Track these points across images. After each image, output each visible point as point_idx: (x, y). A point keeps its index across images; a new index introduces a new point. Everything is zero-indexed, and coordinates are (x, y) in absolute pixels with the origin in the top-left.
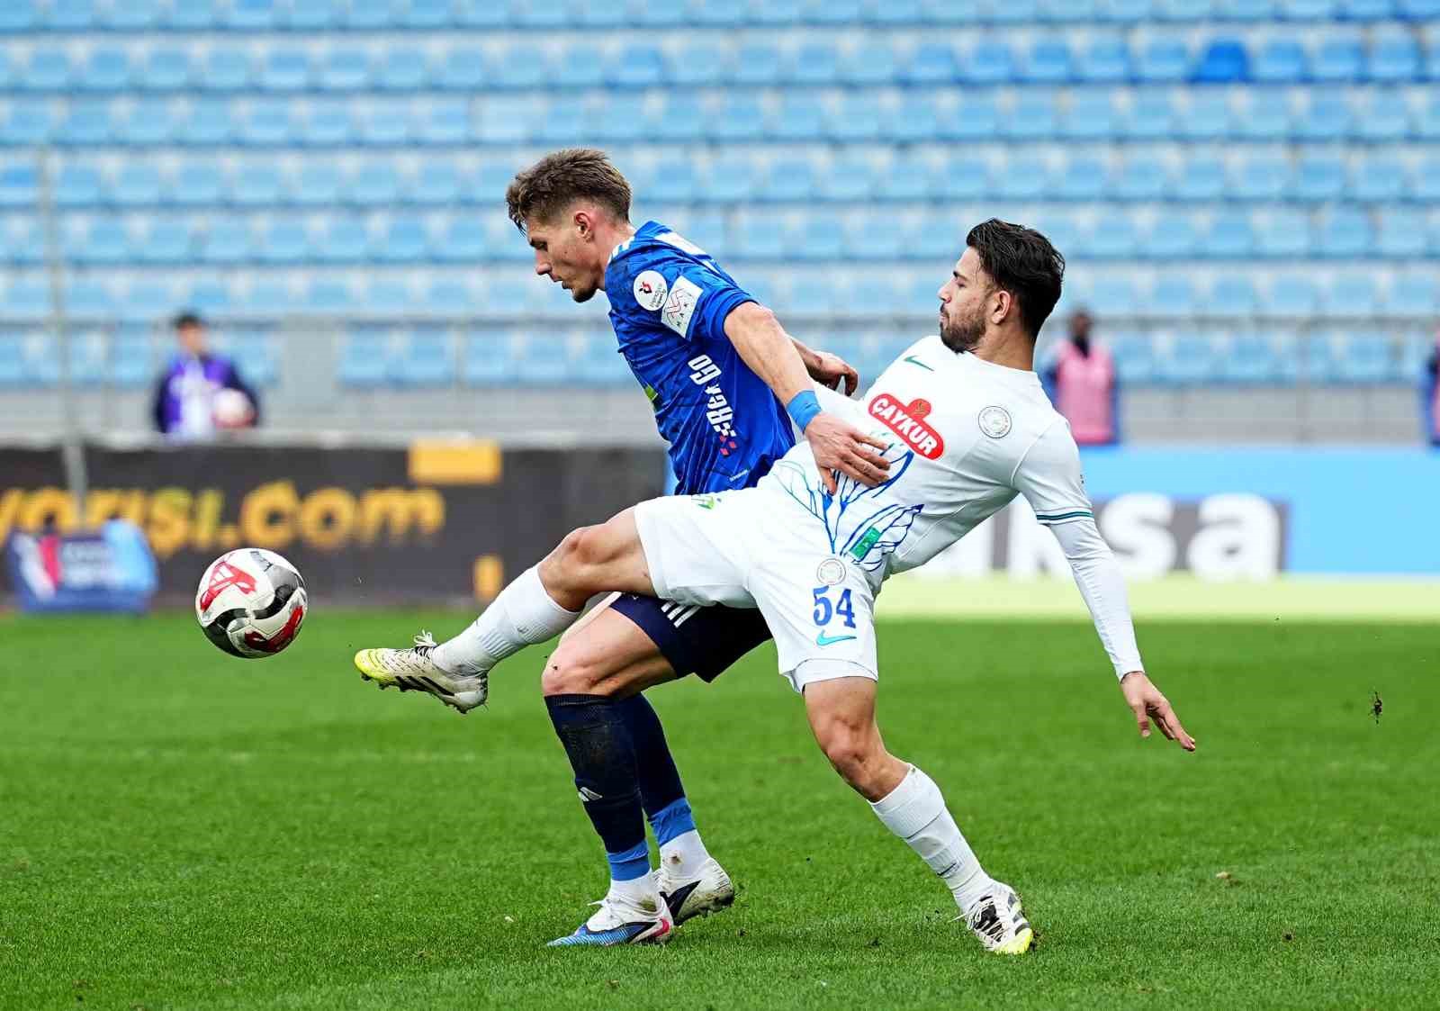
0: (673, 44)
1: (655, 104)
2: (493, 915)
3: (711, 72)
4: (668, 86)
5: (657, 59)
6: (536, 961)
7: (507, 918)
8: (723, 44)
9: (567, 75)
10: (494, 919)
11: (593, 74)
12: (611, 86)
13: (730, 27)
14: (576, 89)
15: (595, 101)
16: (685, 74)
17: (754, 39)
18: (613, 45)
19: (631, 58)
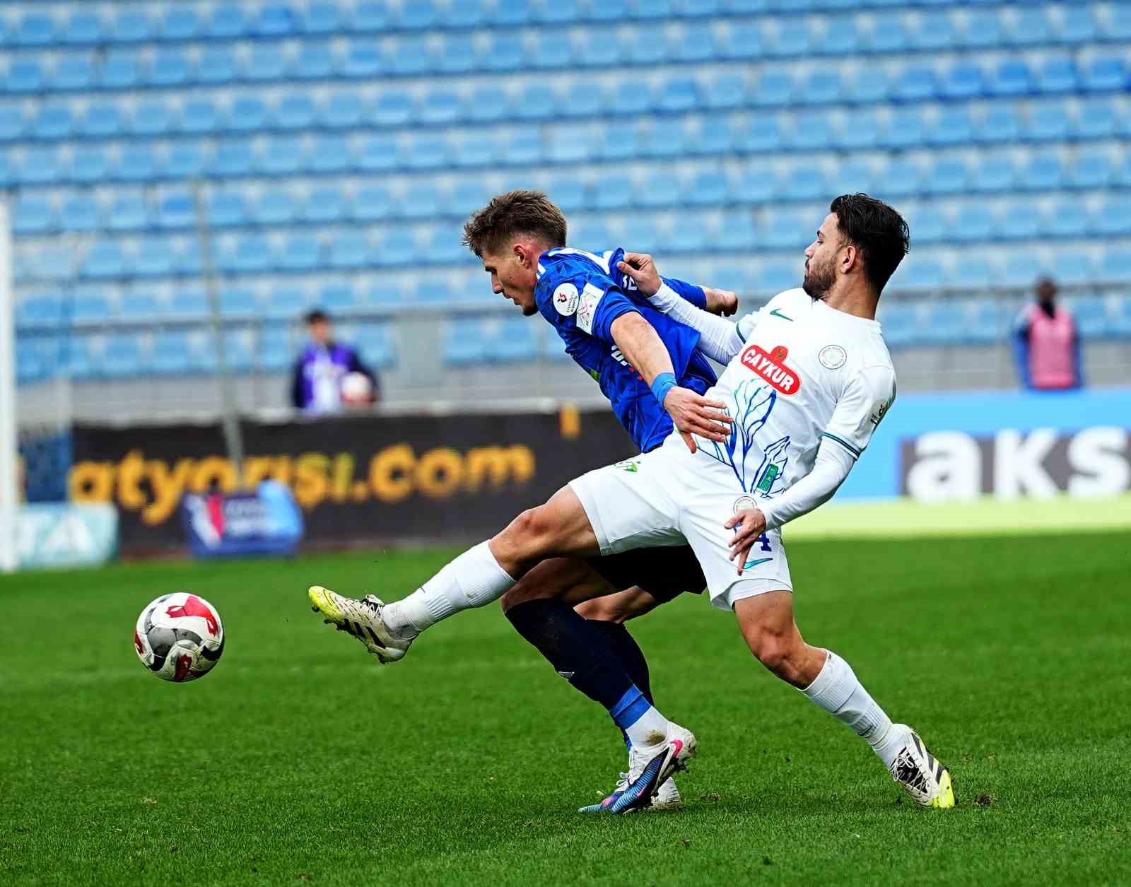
0: (706, 76)
1: (692, 125)
2: (587, 790)
3: (736, 98)
4: (704, 110)
5: (693, 88)
6: (623, 826)
7: (598, 792)
8: (745, 74)
9: (621, 105)
10: (587, 794)
11: (641, 104)
12: (658, 113)
13: (751, 60)
14: (629, 116)
15: (645, 125)
16: (716, 100)
17: (771, 69)
18: (657, 79)
19: (673, 88)
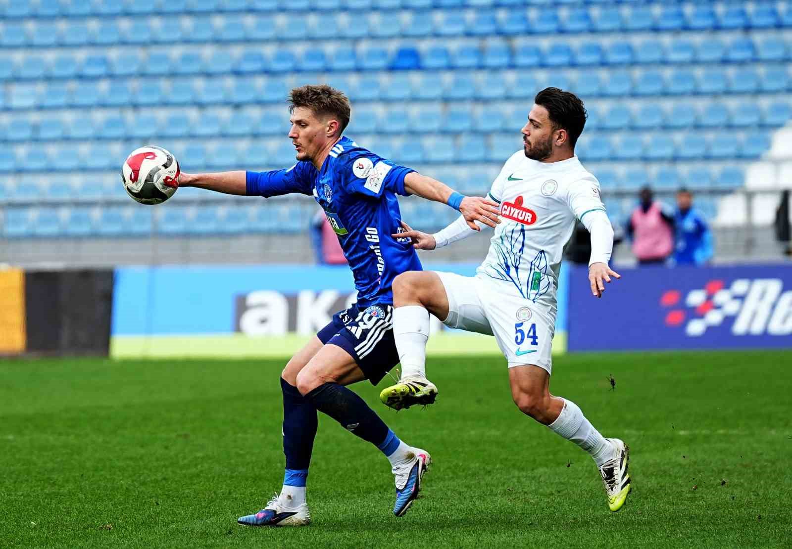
0: (114, 54)
1: (104, 86)
2: (25, 521)
3: (134, 69)
4: (111, 76)
5: (104, 62)
6: (48, 545)
7: (32, 523)
8: (140, 54)
9: (56, 72)
10: (25, 524)
11: (71, 71)
12: (81, 77)
13: (144, 45)
14: (63, 79)
15: (74, 85)
16: (119, 70)
17: (155, 51)
18: (81, 55)
19: (90, 62)
